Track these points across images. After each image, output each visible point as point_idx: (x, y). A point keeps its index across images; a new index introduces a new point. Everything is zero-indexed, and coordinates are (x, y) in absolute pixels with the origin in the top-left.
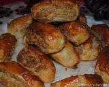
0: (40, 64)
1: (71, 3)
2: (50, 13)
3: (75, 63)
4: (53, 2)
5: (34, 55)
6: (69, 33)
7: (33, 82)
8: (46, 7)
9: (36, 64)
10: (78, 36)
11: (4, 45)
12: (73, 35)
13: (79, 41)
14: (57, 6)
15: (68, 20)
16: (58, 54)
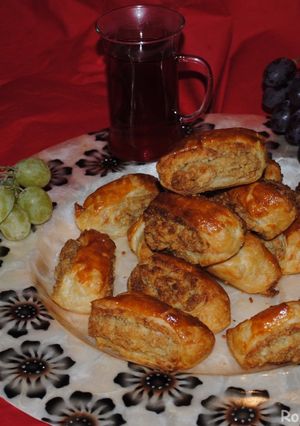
0: (192, 292)
1: (245, 142)
2: (203, 171)
3: (272, 280)
4: (205, 145)
5: (172, 274)
6: (247, 210)
7: (190, 329)
8: (192, 158)
9: (183, 293)
10: (271, 215)
11: (97, 259)
12: (259, 215)
13: (274, 227)
14: (215, 153)
15: (243, 180)
16: (229, 264)
